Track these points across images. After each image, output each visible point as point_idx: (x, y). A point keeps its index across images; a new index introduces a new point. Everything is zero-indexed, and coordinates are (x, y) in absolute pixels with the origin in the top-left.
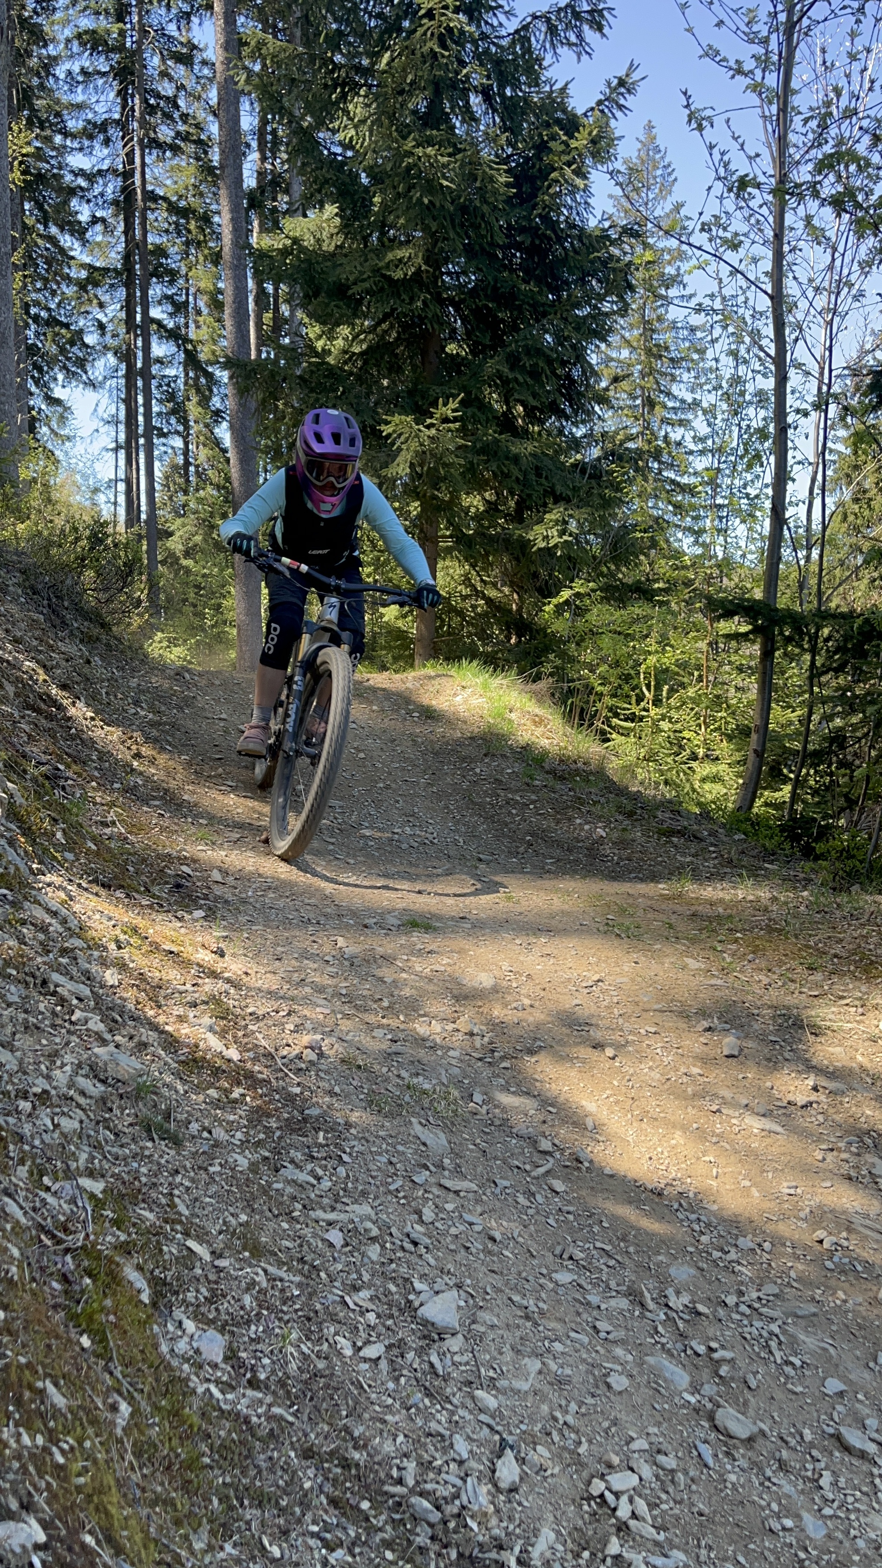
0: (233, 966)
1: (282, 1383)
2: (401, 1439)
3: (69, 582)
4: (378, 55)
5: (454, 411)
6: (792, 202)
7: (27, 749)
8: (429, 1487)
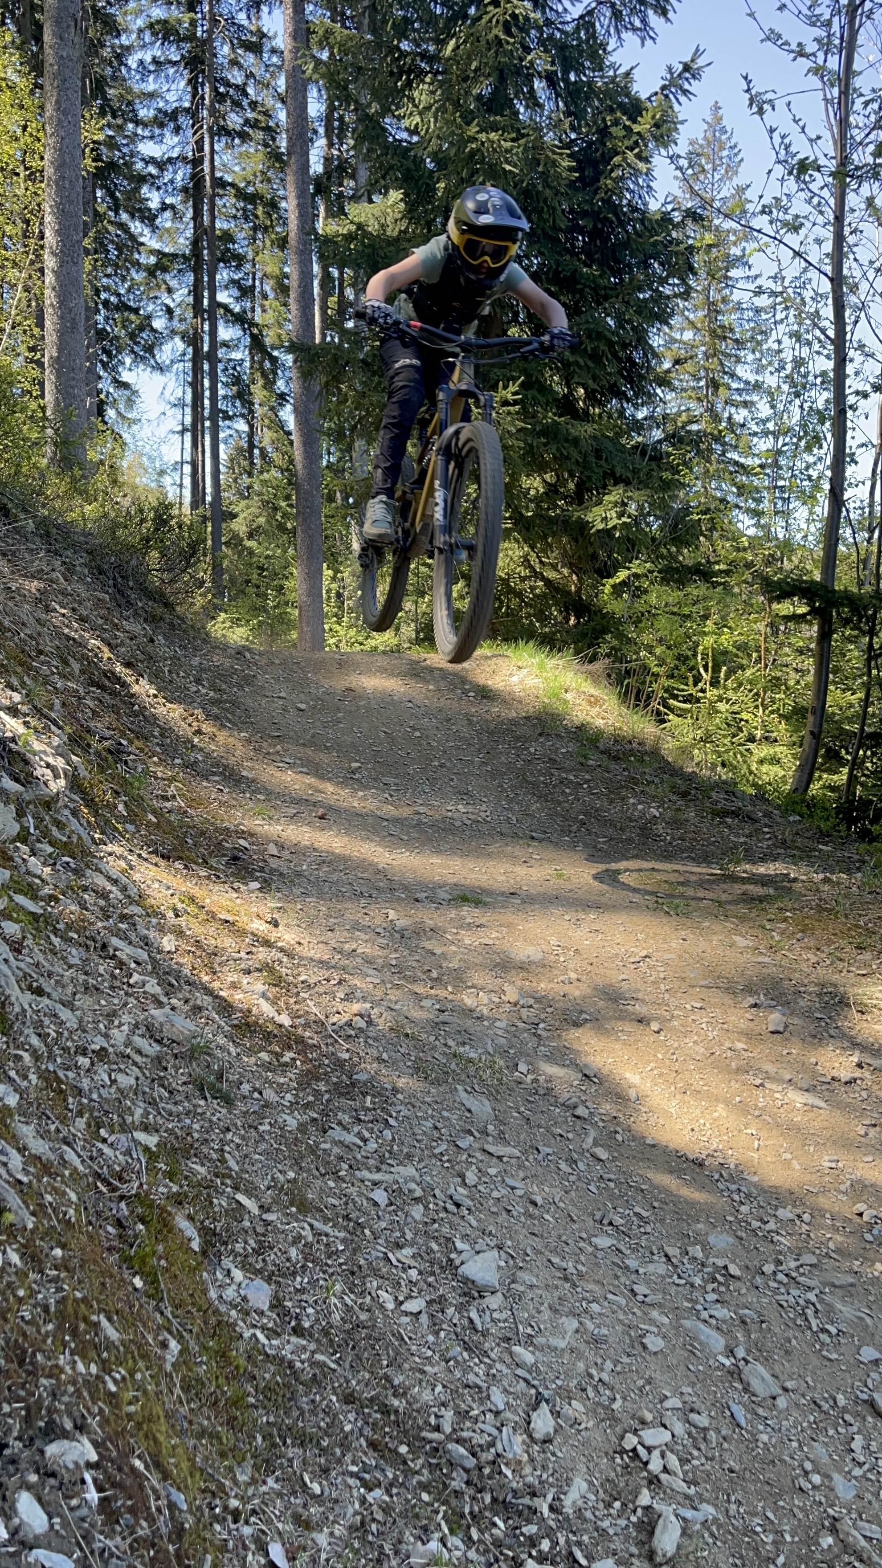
0: (287, 936)
1: (325, 1332)
2: (439, 1388)
3: (134, 562)
4: (443, 43)
5: (514, 394)
6: (854, 185)
7: (92, 725)
8: (465, 1434)
